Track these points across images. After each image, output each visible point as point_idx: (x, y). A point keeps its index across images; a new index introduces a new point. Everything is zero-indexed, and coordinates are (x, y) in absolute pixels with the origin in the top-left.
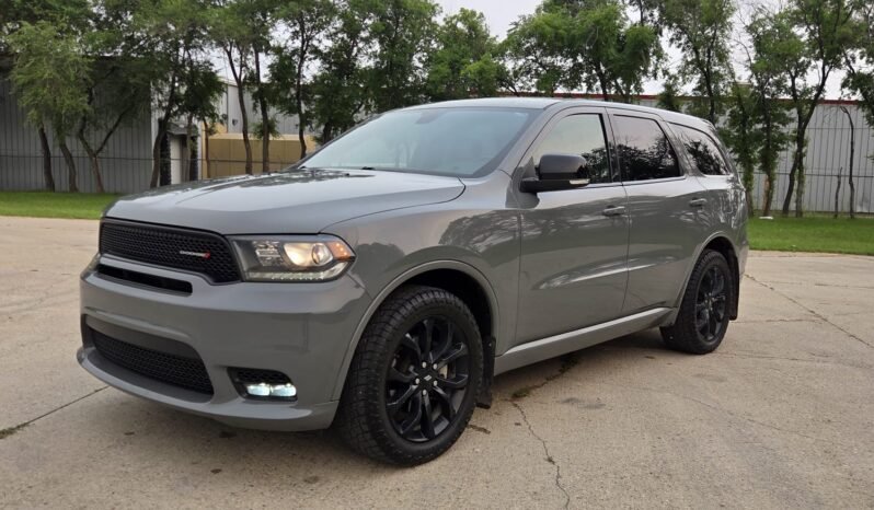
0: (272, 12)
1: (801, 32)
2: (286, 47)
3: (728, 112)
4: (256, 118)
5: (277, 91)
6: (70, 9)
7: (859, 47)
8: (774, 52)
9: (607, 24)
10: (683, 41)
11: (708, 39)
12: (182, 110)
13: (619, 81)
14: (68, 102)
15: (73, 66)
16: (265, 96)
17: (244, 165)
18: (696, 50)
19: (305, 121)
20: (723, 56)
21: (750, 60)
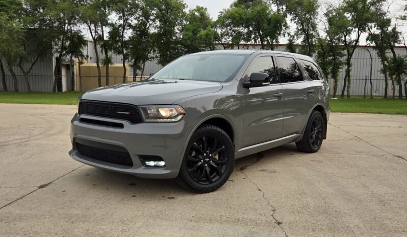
0: (109, 7)
1: (348, 16)
2: (116, 24)
3: (317, 52)
4: (102, 56)
5: (112, 44)
6: (14, 6)
7: (374, 22)
8: (337, 24)
9: (263, 13)
10: (296, 20)
11: (307, 19)
12: (67, 53)
13: (269, 38)
14: (14, 50)
15: (16, 33)
16: (106, 46)
17: (97, 78)
18: (302, 24)
19: (125, 57)
20: (314, 27)
21: (326, 28)
